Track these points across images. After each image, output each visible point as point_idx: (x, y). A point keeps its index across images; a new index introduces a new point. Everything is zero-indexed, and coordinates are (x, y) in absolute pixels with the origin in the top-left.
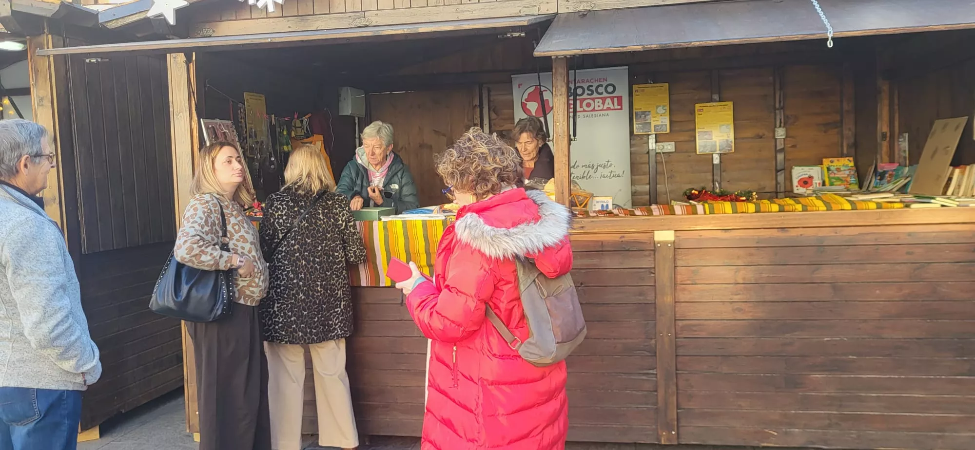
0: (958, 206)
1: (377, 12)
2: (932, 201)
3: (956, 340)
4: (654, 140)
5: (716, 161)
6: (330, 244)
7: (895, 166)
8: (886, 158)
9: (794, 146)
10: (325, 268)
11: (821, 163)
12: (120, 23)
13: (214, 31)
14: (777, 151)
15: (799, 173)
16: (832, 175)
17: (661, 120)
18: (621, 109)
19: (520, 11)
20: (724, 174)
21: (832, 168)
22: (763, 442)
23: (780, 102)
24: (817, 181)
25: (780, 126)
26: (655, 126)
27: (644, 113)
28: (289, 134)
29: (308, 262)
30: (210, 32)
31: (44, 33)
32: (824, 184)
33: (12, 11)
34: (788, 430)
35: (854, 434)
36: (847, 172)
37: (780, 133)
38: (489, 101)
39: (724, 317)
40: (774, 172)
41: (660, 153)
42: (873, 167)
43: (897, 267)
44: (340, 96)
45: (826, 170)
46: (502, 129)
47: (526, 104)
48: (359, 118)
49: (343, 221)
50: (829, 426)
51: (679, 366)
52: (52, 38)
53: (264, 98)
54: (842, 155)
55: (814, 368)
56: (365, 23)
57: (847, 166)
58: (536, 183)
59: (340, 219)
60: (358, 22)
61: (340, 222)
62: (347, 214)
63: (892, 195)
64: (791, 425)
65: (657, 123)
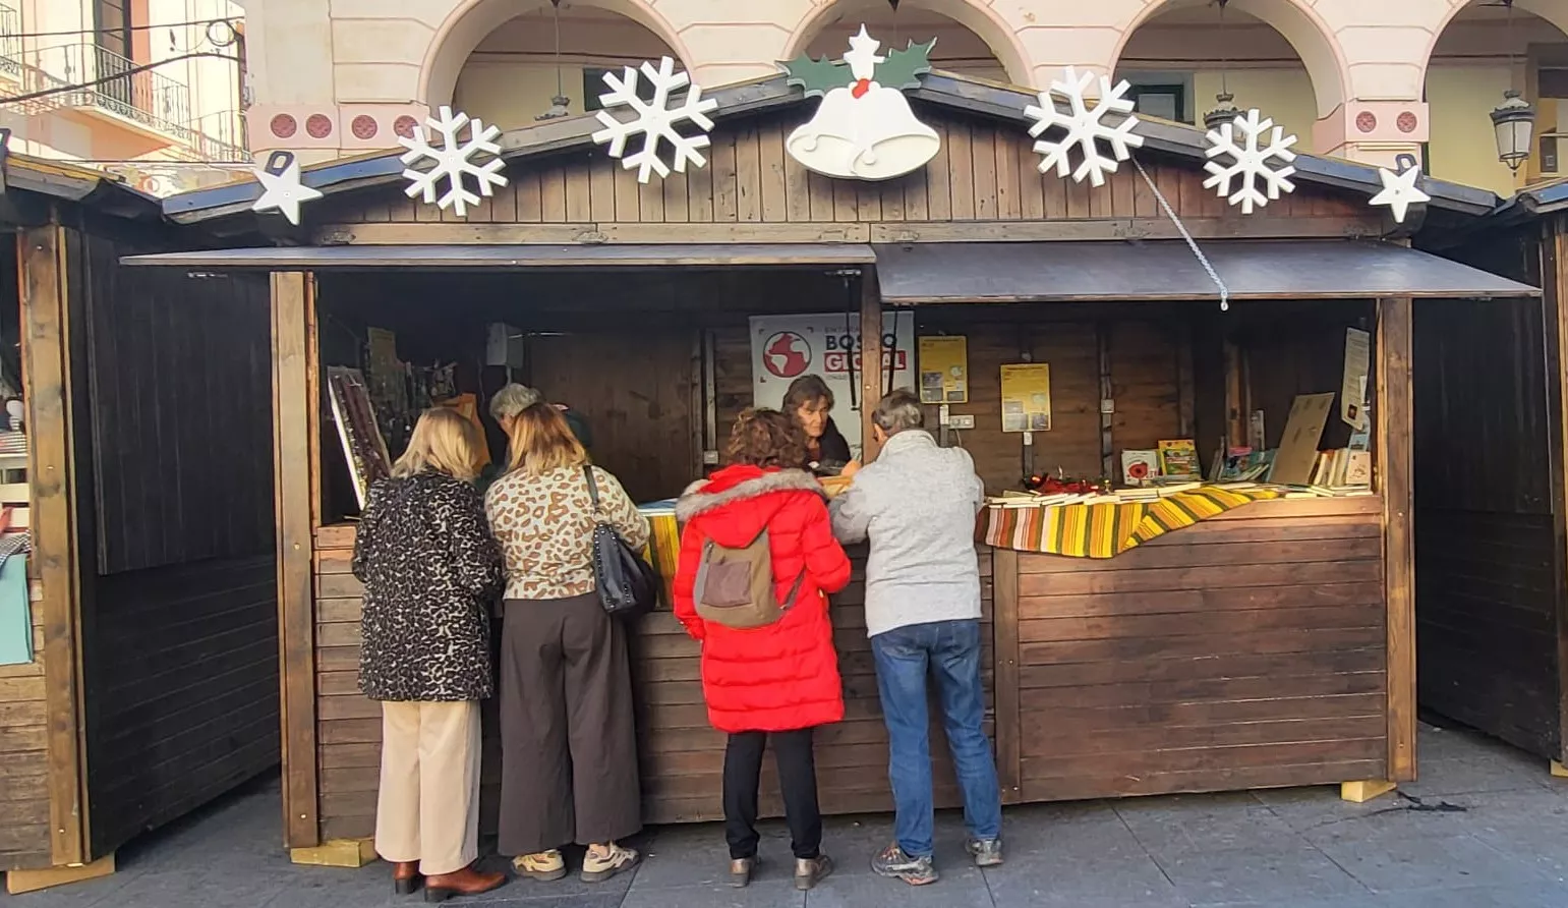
0: (1334, 495)
1: (615, 225)
2: (1308, 490)
3: (1335, 652)
4: (947, 413)
5: (1028, 441)
6: (418, 553)
7: (1248, 450)
8: (1237, 441)
9: (1122, 424)
10: (410, 589)
11: (1156, 447)
12: (201, 216)
13: (354, 237)
14: (1102, 430)
15: (1130, 458)
16: (1170, 462)
17: (955, 384)
18: (904, 368)
19: (820, 237)
20: (1036, 458)
21: (1169, 453)
22: (1124, 791)
23: (1105, 367)
24: (1152, 468)
25: (1107, 398)
26: (949, 393)
27: (933, 374)
28: (429, 391)
29: (387, 577)
30: (347, 238)
31: (49, 223)
32: (1161, 473)
33: (7, 187)
34: (1153, 774)
35: (1227, 771)
36: (1187, 458)
37: (1108, 406)
38: (715, 352)
39: (1079, 636)
40: (1099, 458)
41: (954, 430)
42: (1222, 452)
43: (1272, 568)
44: (488, 335)
45: (1162, 455)
46: (731, 391)
47: (771, 358)
48: (513, 370)
49: (442, 520)
50: (1199, 765)
51: (1022, 702)
52: (66, 233)
53: (393, 337)
54: (1180, 437)
55: (1183, 694)
56: (597, 240)
57: (1187, 450)
58: (828, 466)
59: (437, 516)
60: (586, 238)
61: (438, 522)
62: (450, 510)
63: (1253, 485)
64: (1156, 767)
65: (950, 389)
